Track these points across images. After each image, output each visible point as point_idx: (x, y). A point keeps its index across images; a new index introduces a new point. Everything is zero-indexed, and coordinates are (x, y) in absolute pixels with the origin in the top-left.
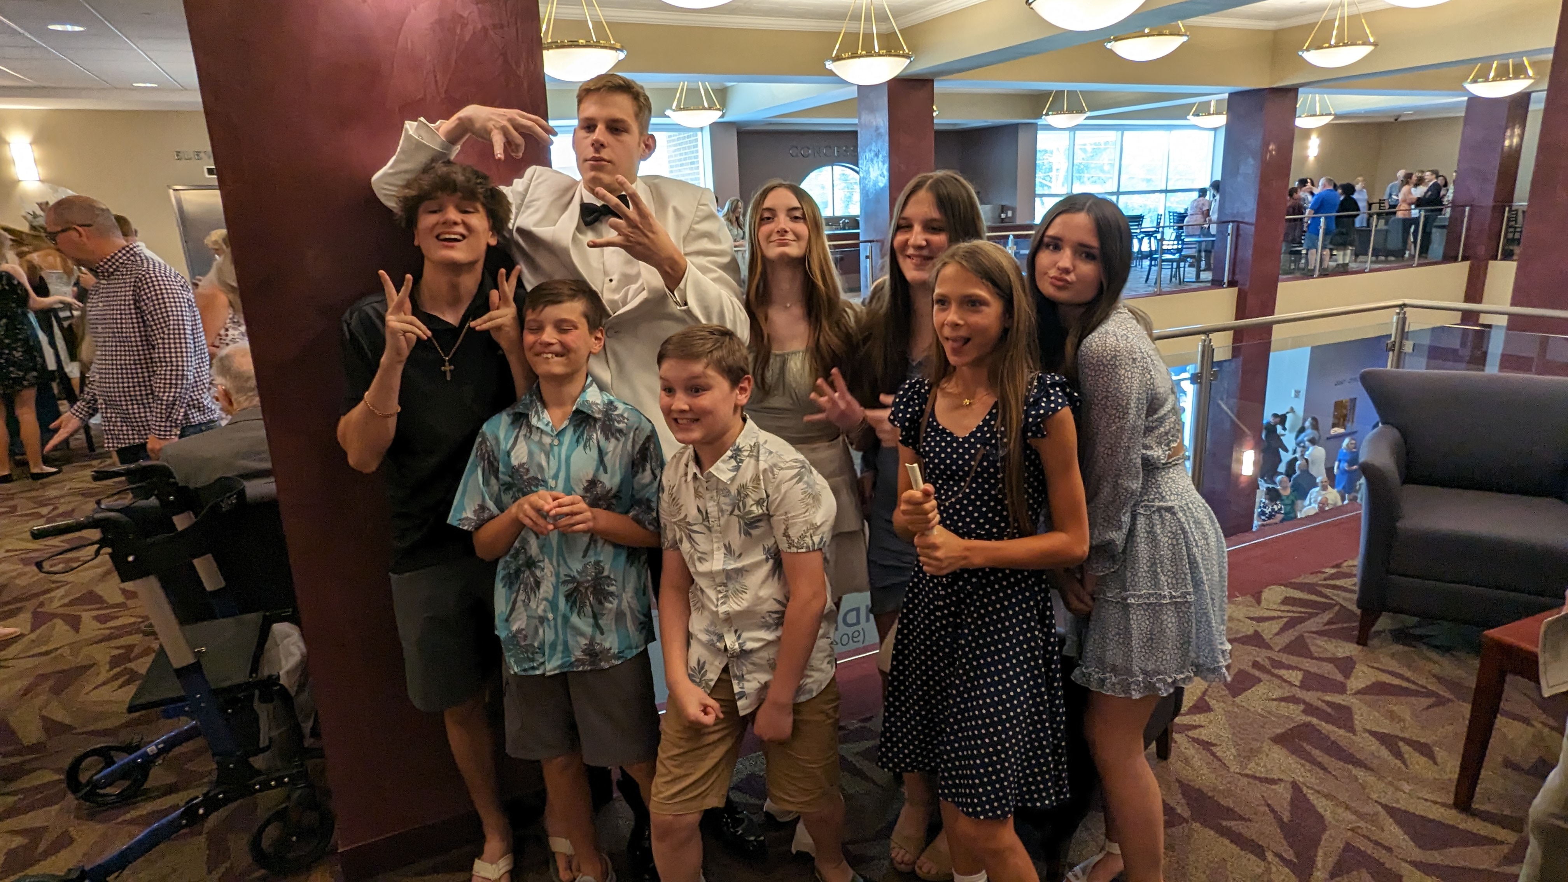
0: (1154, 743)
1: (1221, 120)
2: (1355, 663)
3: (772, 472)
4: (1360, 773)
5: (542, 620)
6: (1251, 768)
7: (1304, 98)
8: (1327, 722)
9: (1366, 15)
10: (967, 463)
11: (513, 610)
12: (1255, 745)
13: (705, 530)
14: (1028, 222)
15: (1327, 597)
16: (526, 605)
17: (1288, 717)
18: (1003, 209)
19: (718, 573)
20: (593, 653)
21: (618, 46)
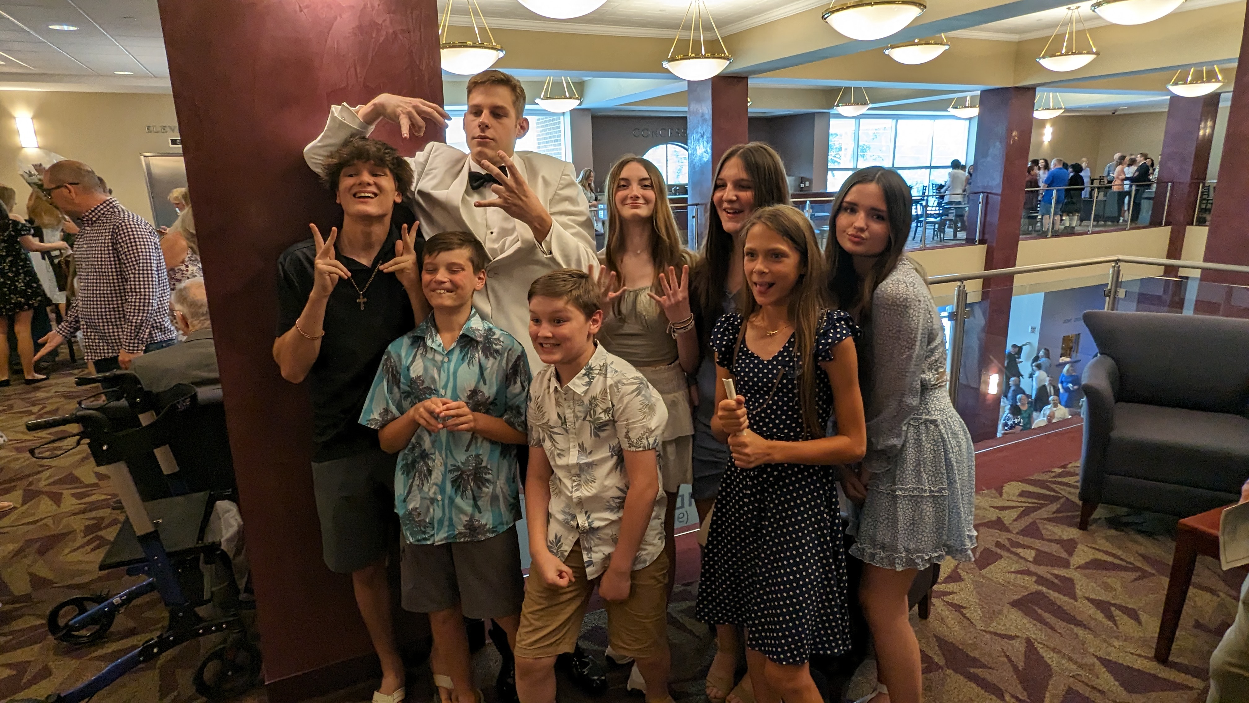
0: (917, 606)
1: (975, 112)
2: (1076, 543)
3: (617, 387)
4: (1081, 632)
5: (433, 501)
6: (994, 627)
7: (1040, 95)
8: (1054, 591)
9: (1090, 30)
10: (770, 380)
11: (409, 492)
12: (996, 608)
13: (563, 432)
14: (822, 191)
15: (1055, 491)
16: (421, 489)
17: (1023, 586)
18: (802, 180)
19: (573, 466)
20: (472, 528)
21: (499, 47)
